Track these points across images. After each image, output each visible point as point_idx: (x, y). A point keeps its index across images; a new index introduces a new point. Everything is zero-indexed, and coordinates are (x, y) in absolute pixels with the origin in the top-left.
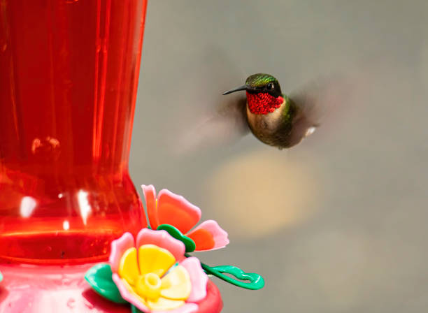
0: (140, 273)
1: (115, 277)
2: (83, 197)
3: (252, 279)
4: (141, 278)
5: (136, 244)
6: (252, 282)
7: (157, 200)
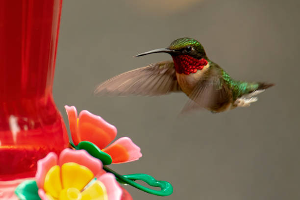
0: (63, 188)
1: (41, 193)
2: (13, 122)
3: (163, 186)
4: (63, 191)
5: (60, 163)
6: (162, 189)
7: (78, 119)
